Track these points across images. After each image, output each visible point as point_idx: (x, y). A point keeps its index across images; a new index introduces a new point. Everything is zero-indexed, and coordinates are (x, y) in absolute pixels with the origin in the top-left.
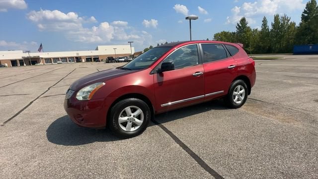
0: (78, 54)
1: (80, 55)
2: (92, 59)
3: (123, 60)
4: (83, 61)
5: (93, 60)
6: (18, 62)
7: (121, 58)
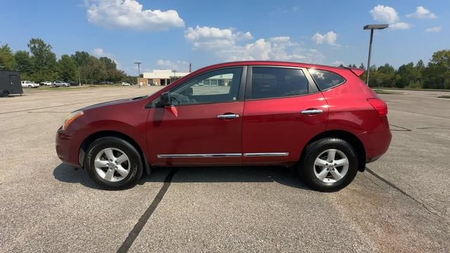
4: (226, 84)
6: (166, 81)
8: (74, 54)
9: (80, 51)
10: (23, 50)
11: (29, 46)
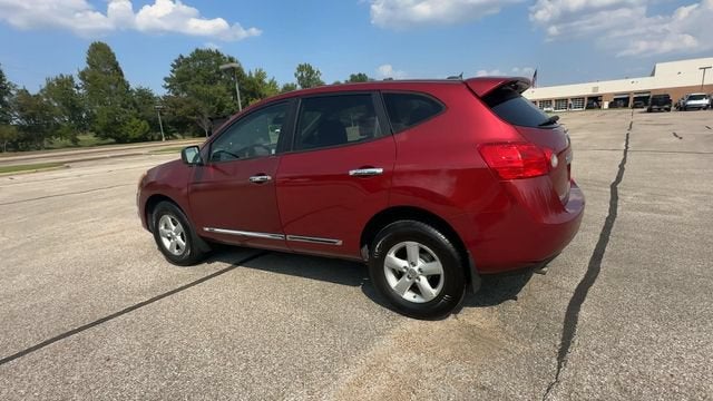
0: (596, 89)
1: (600, 92)
2: (631, 100)
3: (705, 102)
4: (606, 105)
5: (631, 103)
7: (700, 98)
8: (349, 79)
9: (356, 74)
10: (290, 83)
11: (296, 75)
